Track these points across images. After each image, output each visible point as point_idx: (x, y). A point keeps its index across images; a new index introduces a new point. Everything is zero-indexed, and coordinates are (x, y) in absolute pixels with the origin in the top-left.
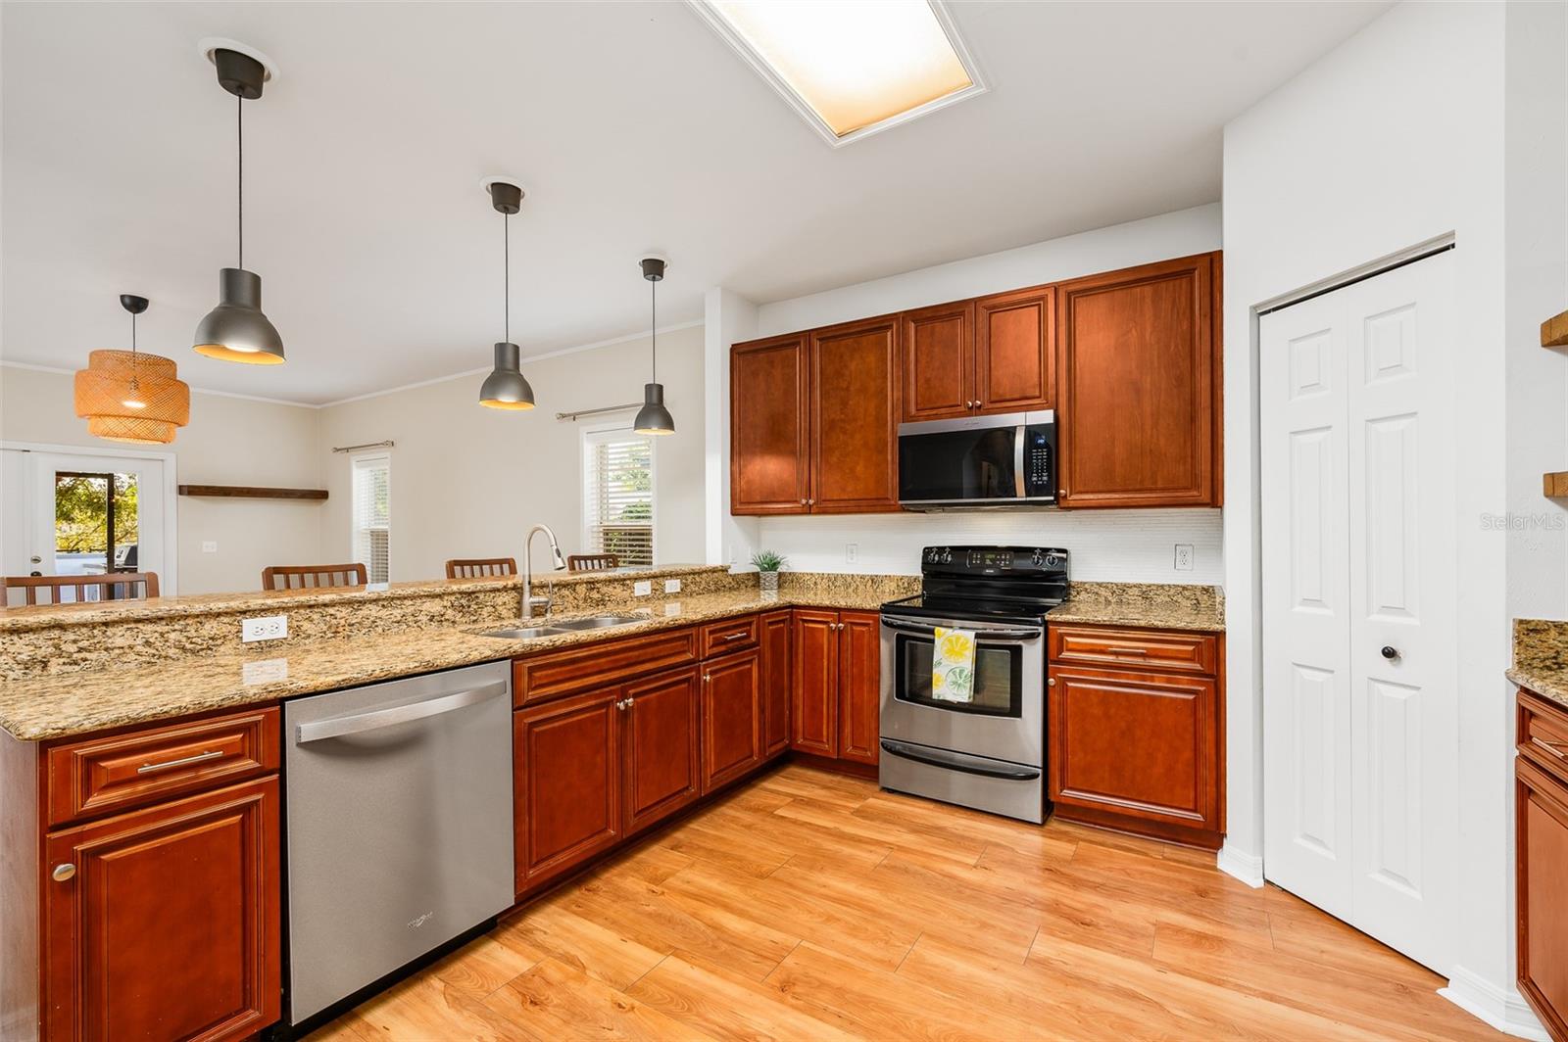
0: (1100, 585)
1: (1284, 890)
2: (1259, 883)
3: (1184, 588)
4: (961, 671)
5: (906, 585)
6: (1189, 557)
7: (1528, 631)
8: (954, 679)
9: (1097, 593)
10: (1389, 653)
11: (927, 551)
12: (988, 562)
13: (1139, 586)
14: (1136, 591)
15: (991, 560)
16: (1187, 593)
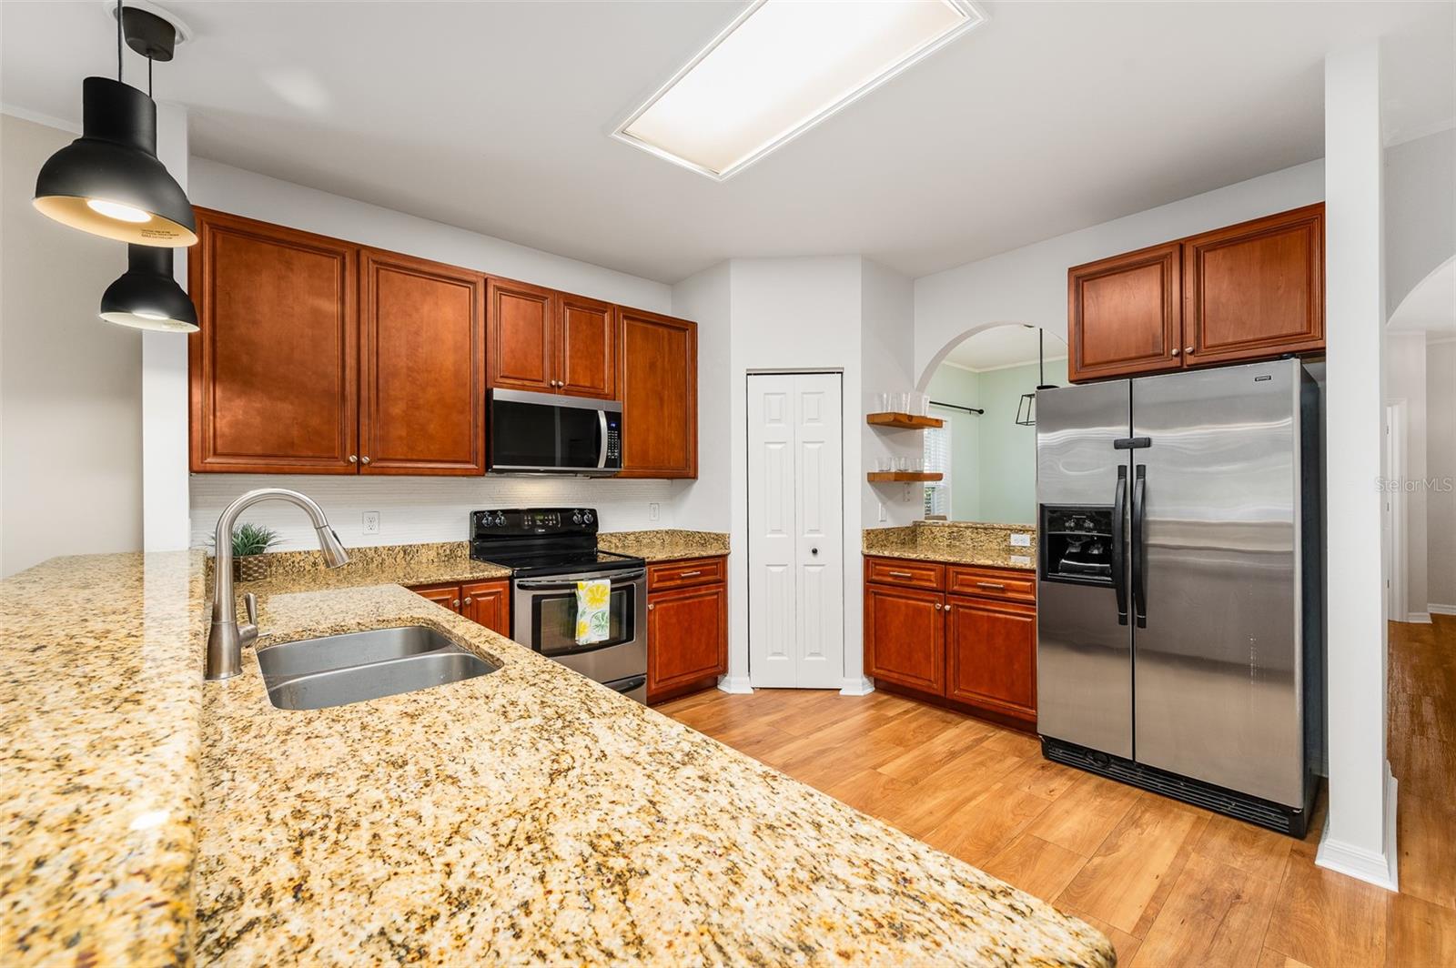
0: (611, 535)
1: (761, 688)
2: (751, 691)
3: (657, 532)
4: (603, 615)
5: (448, 552)
6: (657, 511)
7: (868, 533)
8: (597, 623)
9: (610, 542)
10: (815, 552)
11: (478, 516)
12: (539, 523)
13: (634, 533)
14: (632, 537)
15: (541, 521)
16: (658, 535)
